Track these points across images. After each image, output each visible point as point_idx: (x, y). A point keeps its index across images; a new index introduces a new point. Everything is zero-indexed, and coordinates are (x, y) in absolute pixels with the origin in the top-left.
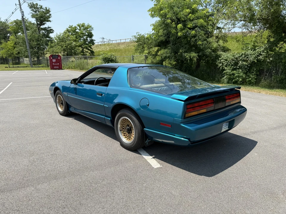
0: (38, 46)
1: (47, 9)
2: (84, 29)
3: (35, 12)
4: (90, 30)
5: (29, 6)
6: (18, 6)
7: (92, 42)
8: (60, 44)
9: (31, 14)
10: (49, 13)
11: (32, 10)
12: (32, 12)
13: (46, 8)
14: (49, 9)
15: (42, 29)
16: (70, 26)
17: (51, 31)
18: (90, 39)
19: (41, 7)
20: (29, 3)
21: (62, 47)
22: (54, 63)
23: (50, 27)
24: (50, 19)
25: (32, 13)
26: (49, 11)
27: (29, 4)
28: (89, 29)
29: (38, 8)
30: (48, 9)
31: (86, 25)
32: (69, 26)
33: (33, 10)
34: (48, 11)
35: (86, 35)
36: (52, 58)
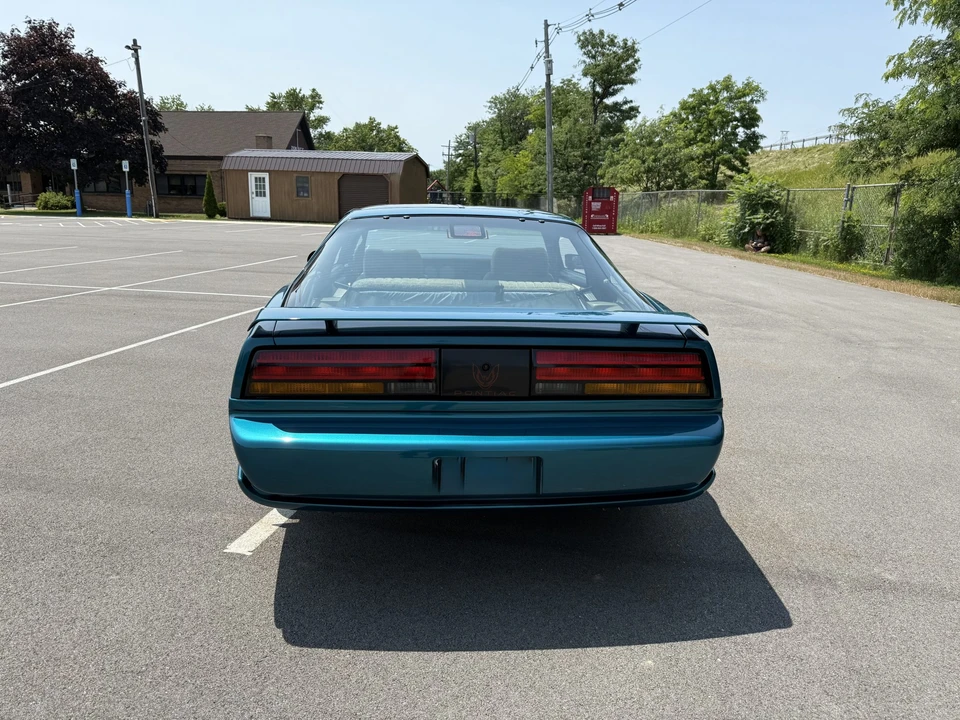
0: (585, 162)
1: (626, 44)
2: (730, 99)
3: (594, 57)
4: (752, 101)
5: (579, 41)
6: (542, 46)
7: (753, 142)
8: (640, 154)
9: (583, 66)
10: (634, 57)
11: (585, 53)
12: (585, 58)
13: (625, 41)
14: (634, 43)
15: (608, 108)
16: (695, 90)
17: (632, 112)
18: (746, 133)
19: (612, 42)
20: (581, 33)
21: (644, 162)
22: (595, 213)
23: (629, 99)
24: (633, 76)
25: (584, 62)
26: (634, 50)
27: (579, 37)
28: (748, 99)
29: (603, 46)
30: (629, 43)
31: (739, 83)
32: (691, 93)
33: (587, 54)
34: (630, 51)
35: (736, 119)
36: (590, 197)
